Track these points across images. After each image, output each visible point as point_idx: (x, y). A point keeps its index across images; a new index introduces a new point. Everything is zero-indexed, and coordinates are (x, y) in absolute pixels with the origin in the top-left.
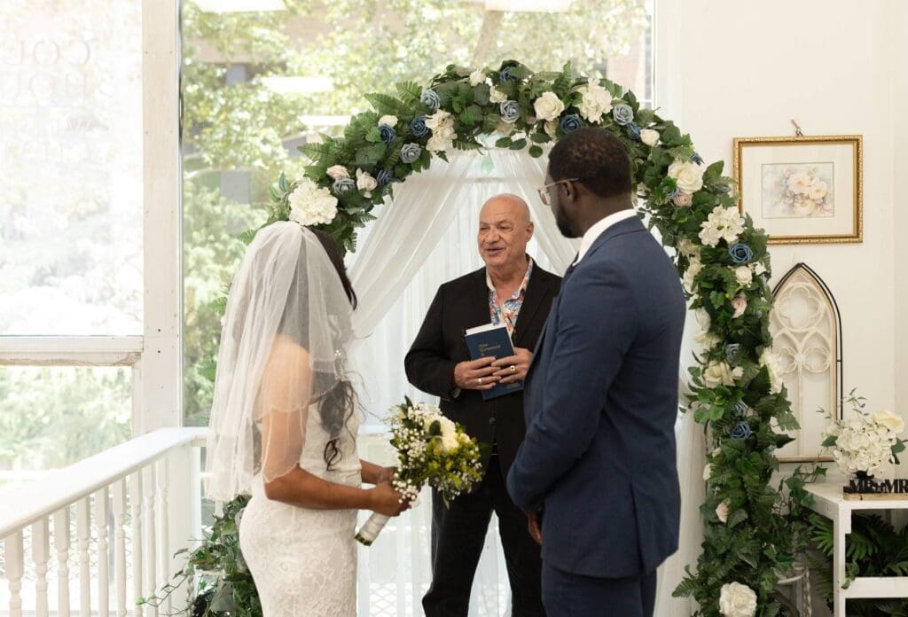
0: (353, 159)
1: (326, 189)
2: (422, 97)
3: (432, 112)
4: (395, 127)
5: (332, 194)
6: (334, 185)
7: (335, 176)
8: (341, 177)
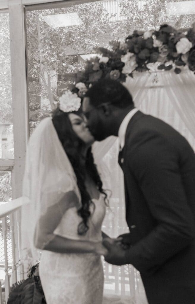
0: (88, 79)
1: (76, 95)
2: (120, 47)
3: (124, 54)
4: (108, 63)
5: (79, 96)
6: (79, 92)
7: (79, 88)
8: (82, 88)
